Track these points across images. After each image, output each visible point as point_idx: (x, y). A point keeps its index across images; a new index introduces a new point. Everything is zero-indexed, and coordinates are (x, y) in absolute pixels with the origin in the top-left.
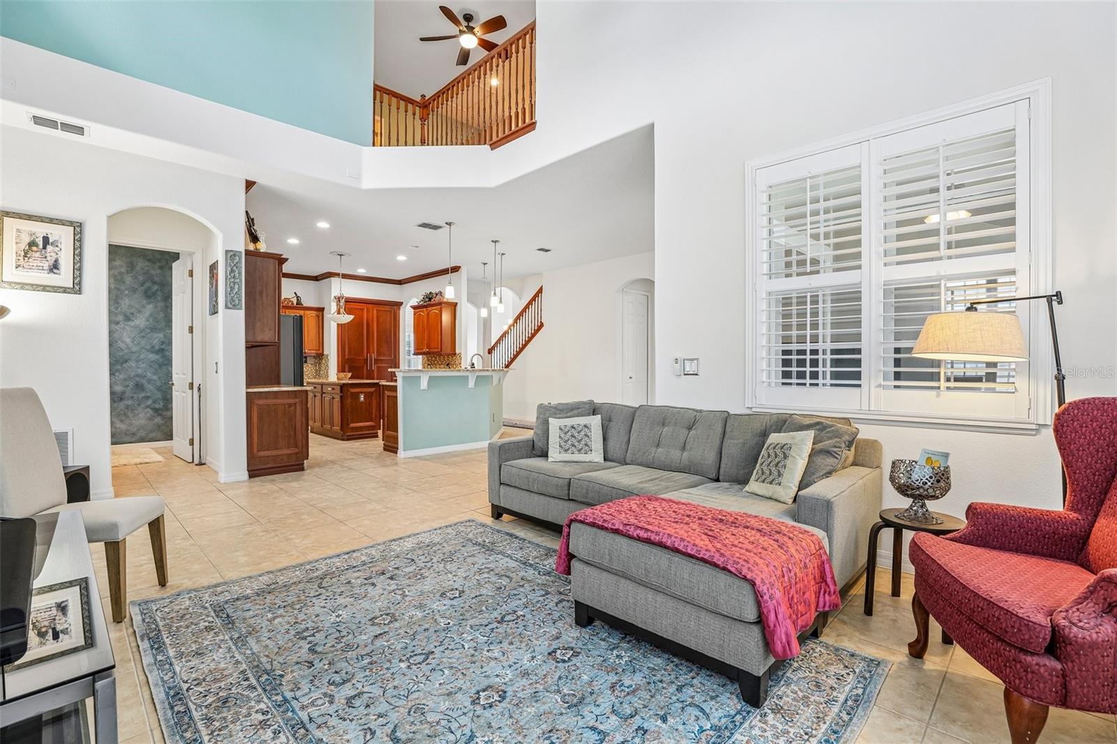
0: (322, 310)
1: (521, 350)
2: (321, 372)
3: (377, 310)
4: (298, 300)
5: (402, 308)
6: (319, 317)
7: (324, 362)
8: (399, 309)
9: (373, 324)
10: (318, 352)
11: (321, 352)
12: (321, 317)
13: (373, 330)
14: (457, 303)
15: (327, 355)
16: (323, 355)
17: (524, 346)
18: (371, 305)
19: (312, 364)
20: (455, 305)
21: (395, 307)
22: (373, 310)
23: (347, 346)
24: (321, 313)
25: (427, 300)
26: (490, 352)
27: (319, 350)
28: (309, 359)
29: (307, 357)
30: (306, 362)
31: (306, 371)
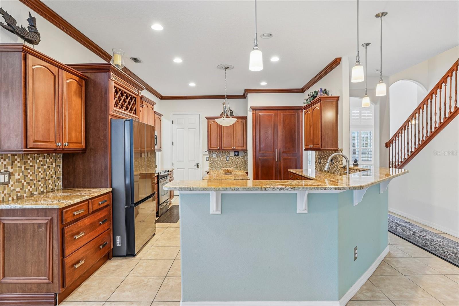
0: (246, 118)
1: (425, 143)
3: (283, 114)
4: (231, 112)
6: (243, 123)
11: (245, 148)
12: (245, 124)
13: (280, 130)
14: (339, 97)
15: (248, 150)
16: (246, 150)
17: (429, 139)
18: (278, 111)
19: (242, 157)
20: (337, 99)
21: (299, 111)
22: (280, 114)
24: (245, 120)
25: (311, 99)
26: (387, 145)
27: (243, 147)
28: (240, 153)
29: (238, 152)
30: (238, 155)
31: (238, 161)
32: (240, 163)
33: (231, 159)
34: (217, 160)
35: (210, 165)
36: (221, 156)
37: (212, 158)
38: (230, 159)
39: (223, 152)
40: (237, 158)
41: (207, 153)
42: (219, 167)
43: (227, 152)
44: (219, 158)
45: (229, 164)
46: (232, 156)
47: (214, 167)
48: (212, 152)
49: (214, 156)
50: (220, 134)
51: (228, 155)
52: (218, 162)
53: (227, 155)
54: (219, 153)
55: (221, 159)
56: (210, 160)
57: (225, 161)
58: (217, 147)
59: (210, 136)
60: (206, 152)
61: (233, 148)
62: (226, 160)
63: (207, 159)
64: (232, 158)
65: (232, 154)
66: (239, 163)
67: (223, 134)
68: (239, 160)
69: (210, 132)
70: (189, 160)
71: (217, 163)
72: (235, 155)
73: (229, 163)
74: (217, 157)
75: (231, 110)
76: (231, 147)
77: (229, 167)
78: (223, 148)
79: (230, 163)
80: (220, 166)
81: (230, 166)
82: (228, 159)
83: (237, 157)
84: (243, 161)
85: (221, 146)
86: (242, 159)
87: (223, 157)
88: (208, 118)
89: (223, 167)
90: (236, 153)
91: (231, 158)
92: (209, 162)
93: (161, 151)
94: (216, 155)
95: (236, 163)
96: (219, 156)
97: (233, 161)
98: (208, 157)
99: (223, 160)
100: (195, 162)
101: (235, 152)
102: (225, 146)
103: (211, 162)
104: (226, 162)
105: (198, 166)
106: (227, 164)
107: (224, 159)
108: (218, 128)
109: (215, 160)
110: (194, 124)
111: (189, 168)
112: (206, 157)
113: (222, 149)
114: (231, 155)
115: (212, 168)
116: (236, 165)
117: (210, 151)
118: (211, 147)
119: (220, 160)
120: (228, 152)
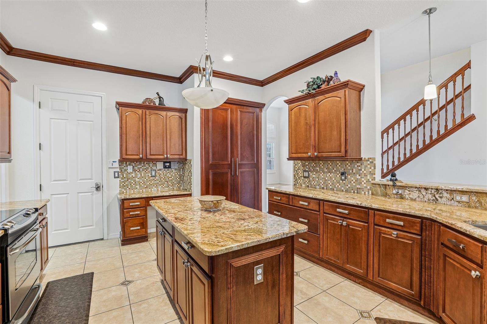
0: (185, 111)
2: (185, 178)
3: (241, 112)
4: (160, 100)
5: (264, 110)
6: (182, 119)
7: (187, 166)
8: (261, 111)
9: (237, 125)
10: (181, 157)
11: (184, 156)
12: (184, 119)
13: (237, 132)
14: (364, 86)
15: (190, 161)
16: (186, 160)
18: (235, 106)
19: (175, 169)
20: (362, 88)
21: (258, 110)
22: (237, 112)
23: (211, 150)
24: (184, 115)
27: (182, 155)
28: (172, 164)
29: (170, 162)
30: (170, 167)
31: (170, 176)
32: (173, 179)
33: (159, 173)
34: (134, 176)
35: (122, 185)
36: (141, 169)
37: (126, 172)
38: (157, 174)
39: (145, 162)
40: (167, 171)
41: (117, 165)
42: (138, 187)
43: (151, 162)
44: (138, 173)
45: (156, 182)
46: (160, 170)
47: (129, 187)
48: (126, 164)
49: (130, 169)
50: (144, 134)
51: (154, 168)
52: (137, 179)
53: (152, 168)
54: (138, 165)
55: (143, 174)
56: (122, 176)
57: (149, 178)
58: (138, 155)
59: (124, 136)
60: (113, 163)
61: (165, 156)
62: (150, 175)
63: (116, 175)
64: (161, 173)
65: (160, 165)
66: (171, 179)
67: (148, 133)
68: (172, 175)
69: (125, 128)
70: (80, 179)
71: (135, 181)
72: (165, 167)
73: (155, 179)
74: (134, 170)
75: (160, 98)
76: (162, 155)
77: (155, 186)
78: (149, 157)
79: (157, 180)
80: (140, 186)
81: (158, 184)
82: (153, 174)
83: (169, 170)
84: (177, 176)
85: (144, 153)
86: (176, 174)
87: (145, 170)
88: (120, 105)
89: (145, 186)
90: (168, 164)
91: (158, 171)
92: (119, 179)
93: (10, 161)
94: (133, 168)
95: (167, 180)
96: (139, 168)
97: (162, 176)
98: (118, 172)
99: (145, 176)
100: (93, 181)
101: (165, 163)
102: (151, 154)
103: (123, 181)
104: (151, 178)
105: (98, 188)
106: (152, 182)
107: (147, 175)
108: (141, 123)
109: (131, 176)
110: (90, 113)
111: (78, 193)
112: (115, 172)
113: (147, 158)
114: (158, 168)
115: (125, 189)
116: (166, 183)
117: (123, 161)
118: (127, 155)
119: (140, 176)
120: (154, 162)
